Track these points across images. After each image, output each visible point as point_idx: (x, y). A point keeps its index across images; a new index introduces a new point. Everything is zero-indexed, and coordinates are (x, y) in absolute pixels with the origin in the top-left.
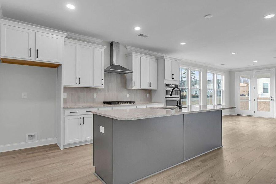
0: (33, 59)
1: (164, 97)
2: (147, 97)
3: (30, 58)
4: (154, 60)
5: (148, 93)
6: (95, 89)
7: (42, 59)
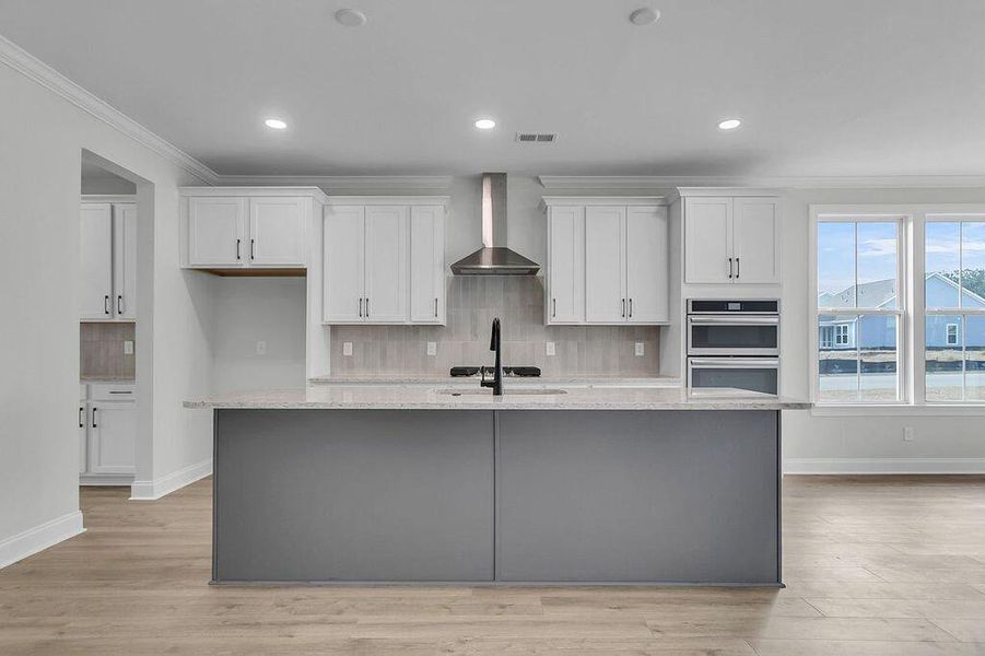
0: (245, 264)
1: (684, 356)
2: (637, 354)
3: (239, 262)
4: (654, 209)
5: (639, 340)
6: (433, 329)
7: (263, 260)
